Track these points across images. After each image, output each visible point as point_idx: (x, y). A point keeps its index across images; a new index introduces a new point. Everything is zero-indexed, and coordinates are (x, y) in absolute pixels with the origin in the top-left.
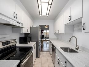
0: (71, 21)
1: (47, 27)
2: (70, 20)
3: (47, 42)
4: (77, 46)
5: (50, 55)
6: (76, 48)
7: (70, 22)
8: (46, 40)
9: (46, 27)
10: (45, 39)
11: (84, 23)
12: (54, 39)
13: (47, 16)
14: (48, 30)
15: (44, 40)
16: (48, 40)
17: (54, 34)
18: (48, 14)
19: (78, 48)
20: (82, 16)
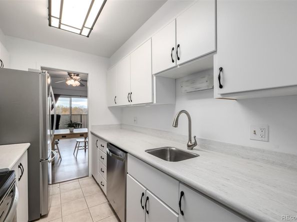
0: (179, 62)
1: (77, 83)
2: (175, 58)
3: (78, 140)
4: (190, 140)
5: (95, 188)
6: (189, 146)
7: (174, 65)
8: (72, 136)
9: (70, 82)
10: (67, 131)
11: (221, 69)
12: (108, 128)
13: (86, 32)
14: (86, 96)
15: (64, 136)
16: (82, 135)
17: (111, 108)
18: (89, 24)
19: (195, 144)
20: (214, 49)
